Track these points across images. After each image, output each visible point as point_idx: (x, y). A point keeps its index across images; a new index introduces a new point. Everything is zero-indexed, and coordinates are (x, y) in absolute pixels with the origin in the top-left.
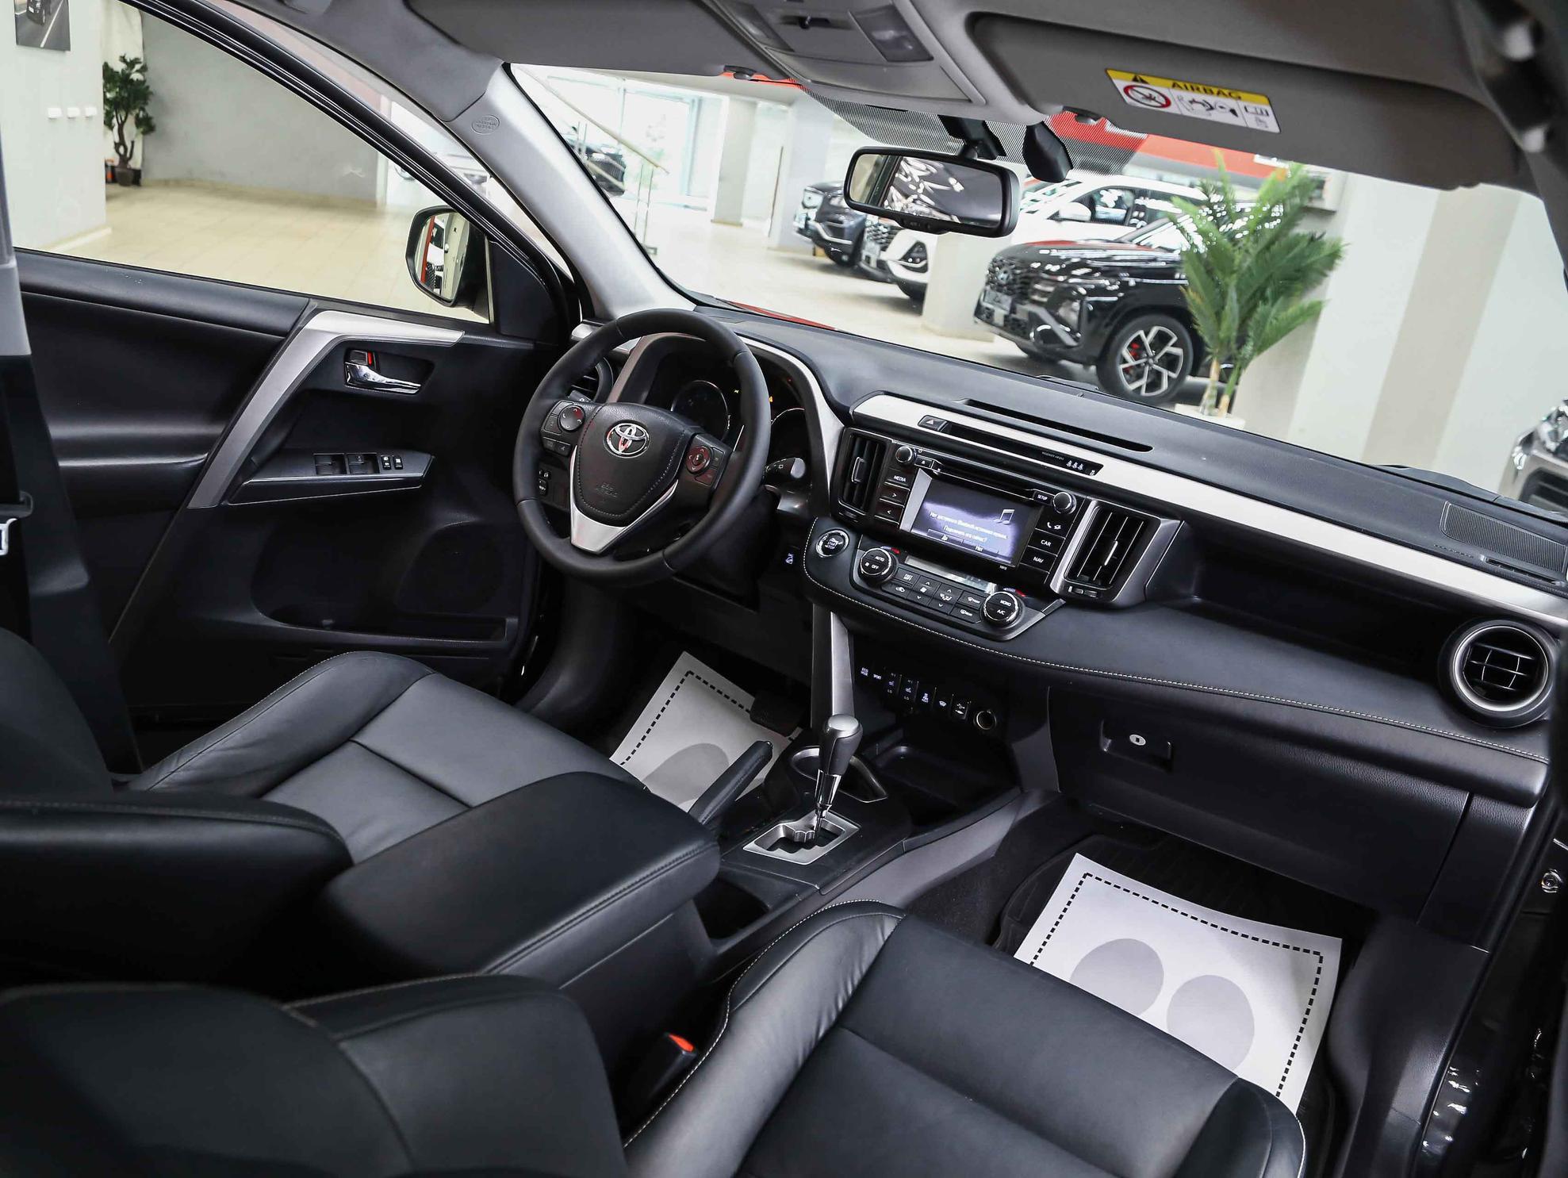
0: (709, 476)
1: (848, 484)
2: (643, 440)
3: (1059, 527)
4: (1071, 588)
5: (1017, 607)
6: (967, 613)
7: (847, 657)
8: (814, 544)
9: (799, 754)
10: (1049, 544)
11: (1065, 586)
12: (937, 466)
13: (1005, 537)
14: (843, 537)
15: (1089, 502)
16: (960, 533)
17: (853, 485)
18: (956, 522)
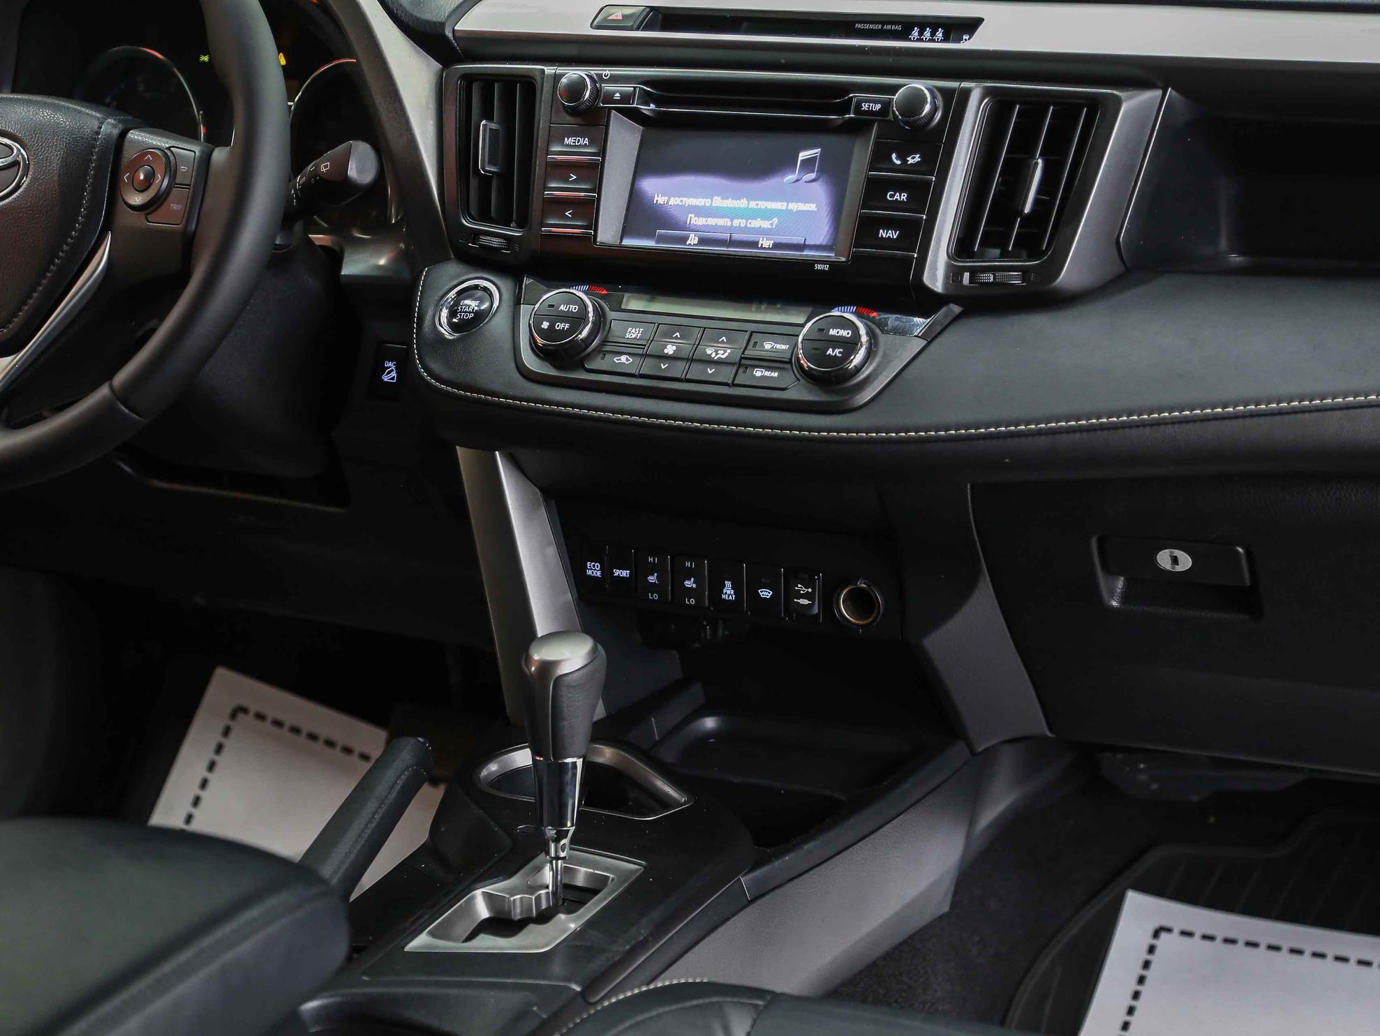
0: (175, 207)
1: (474, 183)
2: (15, 164)
3: (917, 158)
4: (967, 275)
5: (864, 339)
6: (767, 374)
7: (552, 551)
8: (428, 317)
9: (493, 767)
10: (904, 197)
11: (954, 274)
12: (647, 98)
13: (813, 207)
14: (485, 289)
15: (966, 94)
16: (721, 222)
17: (485, 181)
18: (707, 202)
